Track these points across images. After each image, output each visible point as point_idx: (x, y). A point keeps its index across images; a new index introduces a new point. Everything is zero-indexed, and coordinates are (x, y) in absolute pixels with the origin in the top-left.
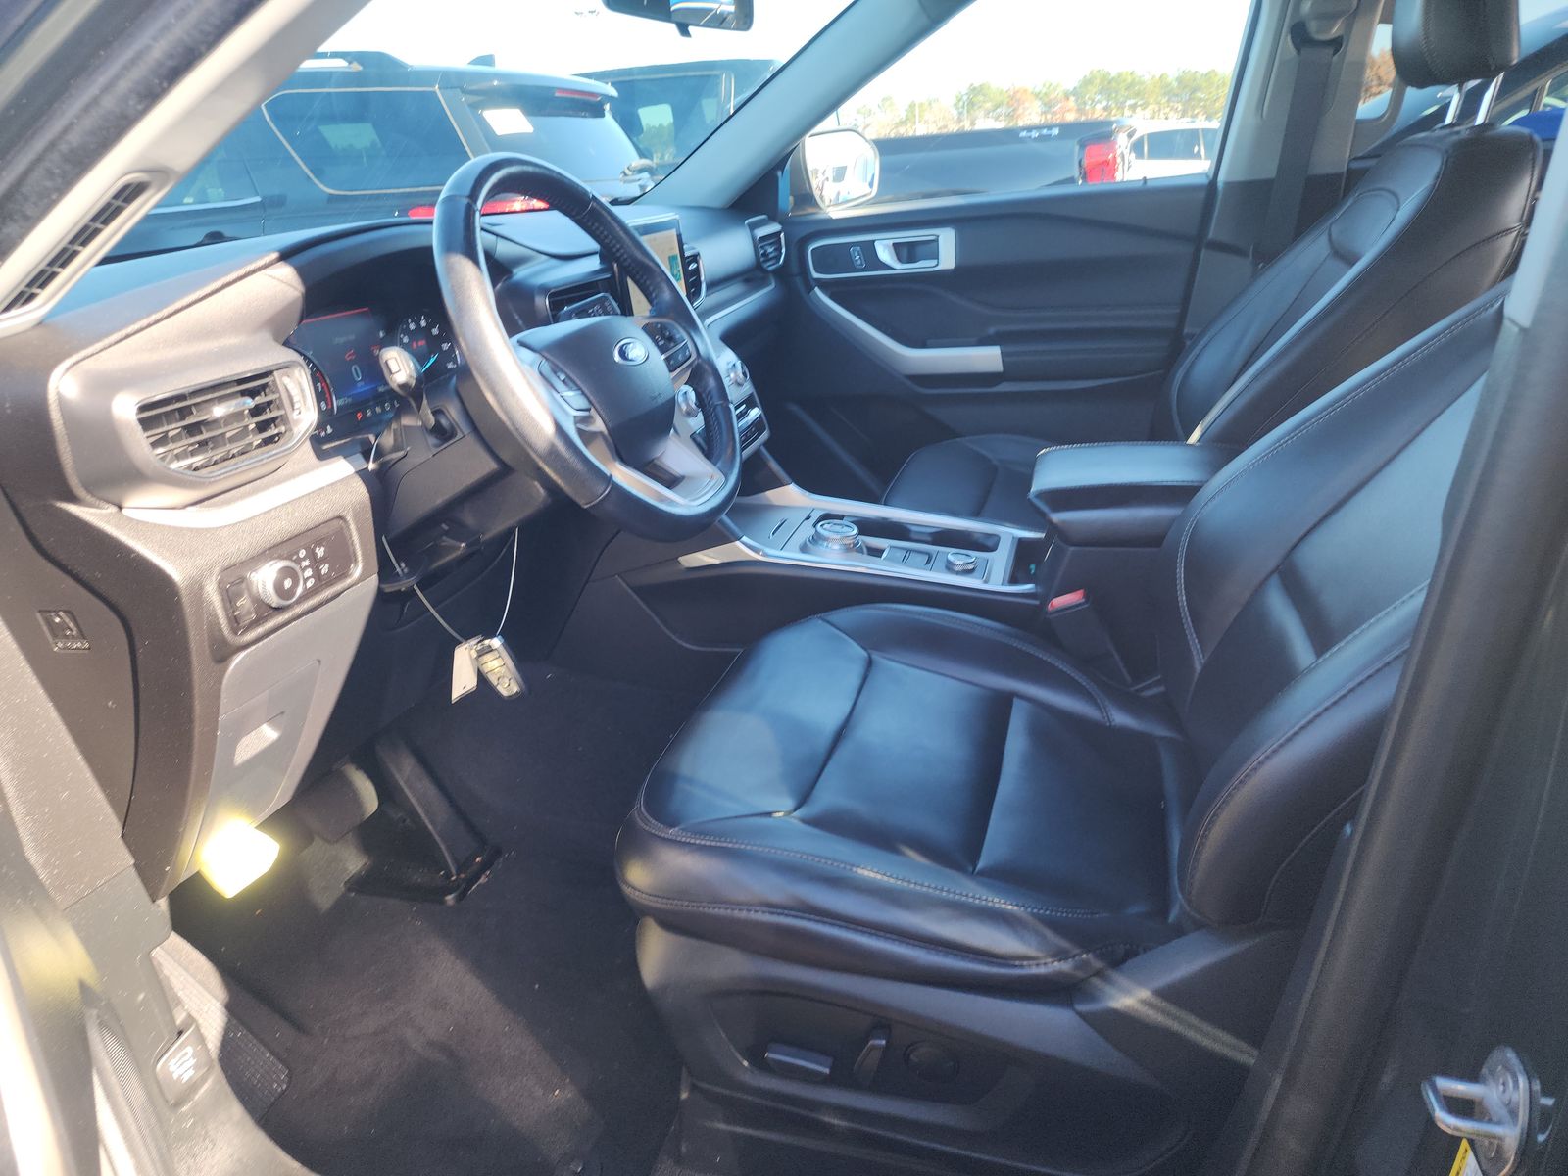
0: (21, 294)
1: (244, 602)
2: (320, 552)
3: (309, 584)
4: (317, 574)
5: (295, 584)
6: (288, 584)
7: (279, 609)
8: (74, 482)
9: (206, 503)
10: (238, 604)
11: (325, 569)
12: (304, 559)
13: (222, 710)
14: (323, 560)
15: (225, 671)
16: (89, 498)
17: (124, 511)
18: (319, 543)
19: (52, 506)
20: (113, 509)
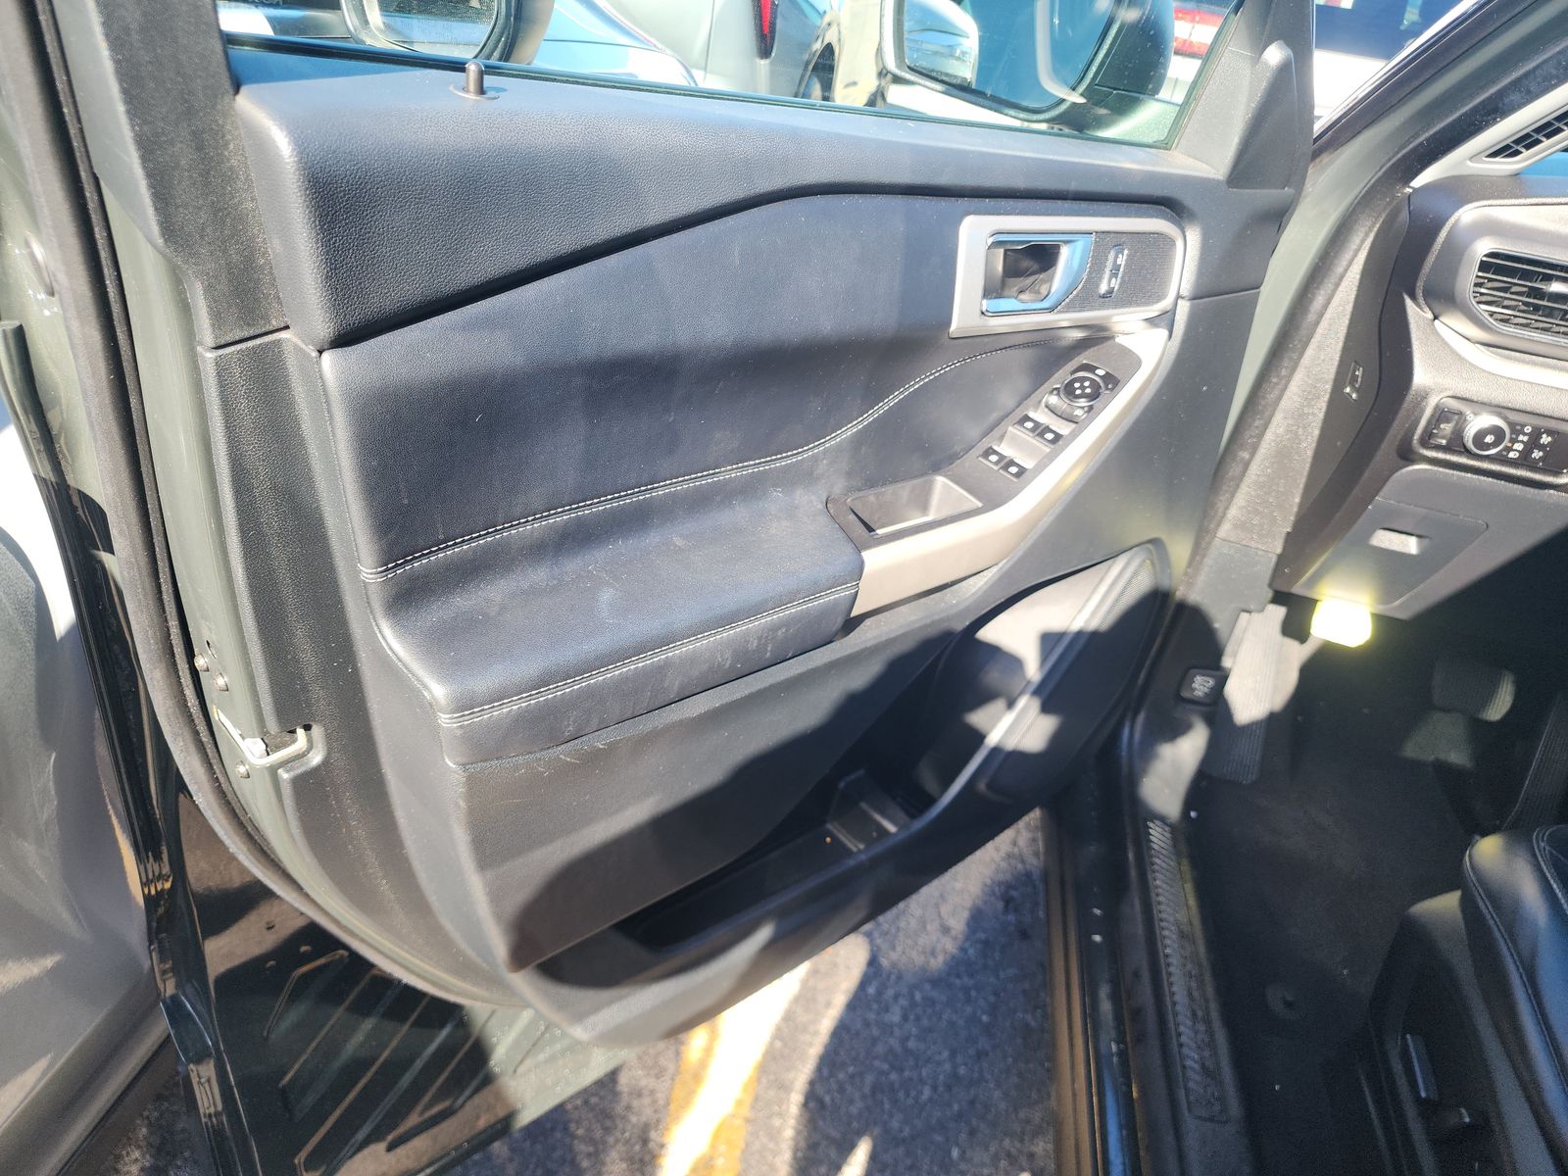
0: (1508, 147)
1: (1447, 428)
2: (1545, 439)
3: (1512, 455)
4: (1526, 454)
5: (1495, 444)
6: (1489, 439)
7: (1468, 452)
8: (1420, 284)
9: (1491, 349)
10: (1442, 426)
11: (1537, 454)
12: (1525, 434)
13: (1382, 493)
14: (1542, 447)
15: (1401, 468)
16: (1421, 301)
17: (1436, 321)
18: (1549, 432)
19: (1401, 294)
20: (1430, 316)
